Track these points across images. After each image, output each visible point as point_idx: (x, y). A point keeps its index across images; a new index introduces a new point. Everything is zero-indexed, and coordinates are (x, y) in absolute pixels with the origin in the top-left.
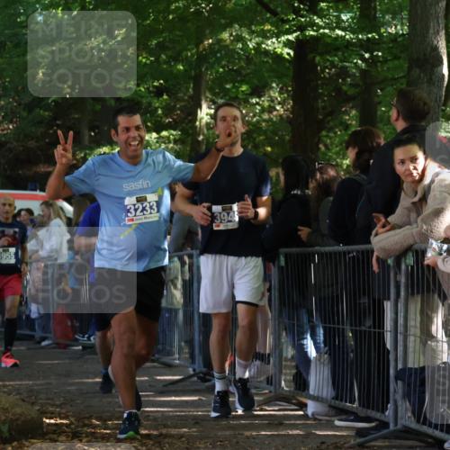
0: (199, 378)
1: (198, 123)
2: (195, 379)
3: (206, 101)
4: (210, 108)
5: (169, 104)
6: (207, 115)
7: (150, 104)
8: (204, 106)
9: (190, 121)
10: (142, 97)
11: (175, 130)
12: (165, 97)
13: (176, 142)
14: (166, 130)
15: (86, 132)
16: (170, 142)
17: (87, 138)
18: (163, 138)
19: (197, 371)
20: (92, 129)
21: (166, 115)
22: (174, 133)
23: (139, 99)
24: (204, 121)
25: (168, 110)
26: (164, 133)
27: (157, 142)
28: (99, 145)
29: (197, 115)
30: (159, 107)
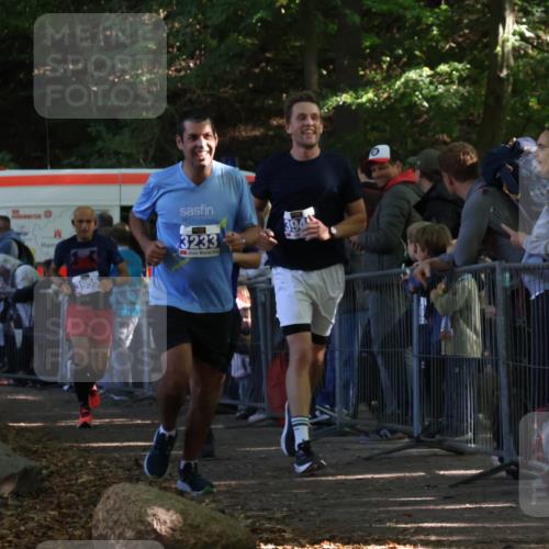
0: (508, 472)
1: (499, 49)
2: (503, 474)
3: (513, 10)
4: (518, 22)
5: (451, 18)
6: (514, 34)
7: (419, 20)
8: (510, 19)
9: (486, 46)
10: (405, 9)
11: (460, 62)
12: (444, 7)
13: (462, 81)
14: (446, 62)
15: (314, 68)
16: (452, 82)
17: (315, 79)
18: (440, 75)
19: (507, 461)
20: (323, 64)
21: (445, 37)
22: (460, 66)
23: (401, 11)
24: (509, 45)
25: (450, 29)
26: (443, 68)
27: (431, 83)
28: (337, 91)
29: (497, 34)
30: (433, 25)
